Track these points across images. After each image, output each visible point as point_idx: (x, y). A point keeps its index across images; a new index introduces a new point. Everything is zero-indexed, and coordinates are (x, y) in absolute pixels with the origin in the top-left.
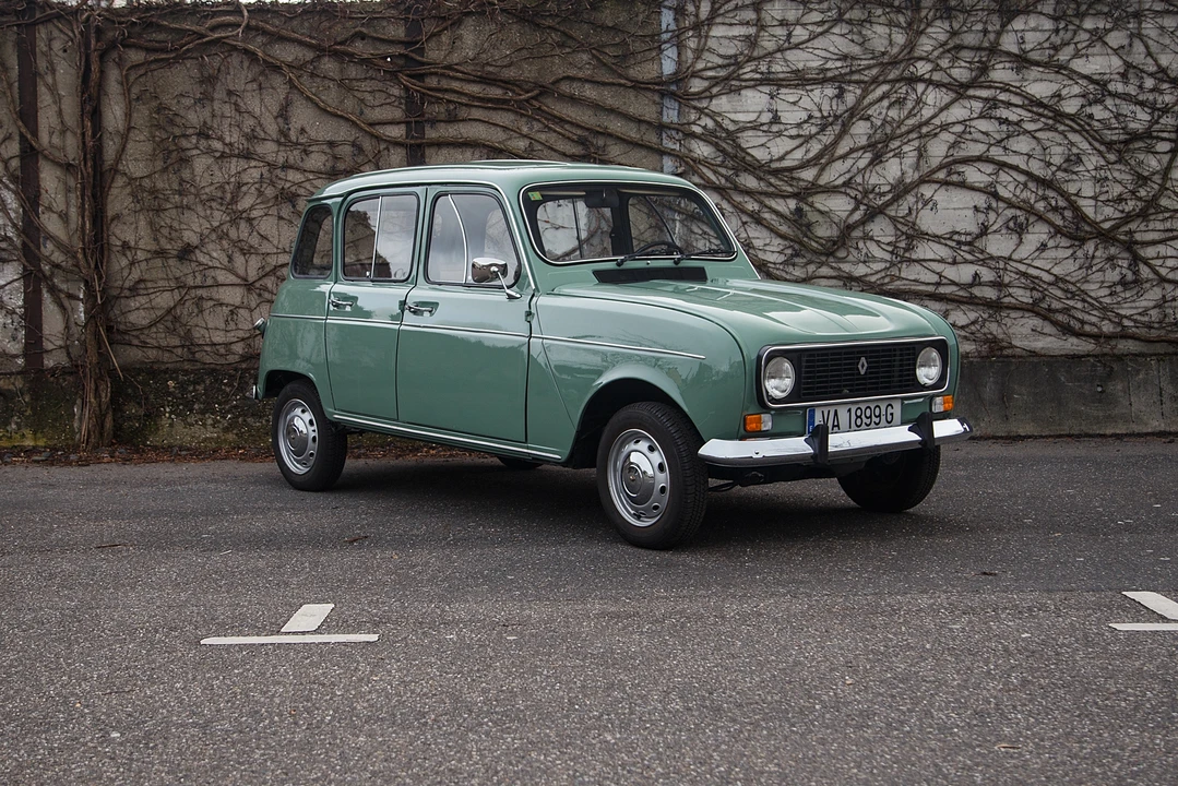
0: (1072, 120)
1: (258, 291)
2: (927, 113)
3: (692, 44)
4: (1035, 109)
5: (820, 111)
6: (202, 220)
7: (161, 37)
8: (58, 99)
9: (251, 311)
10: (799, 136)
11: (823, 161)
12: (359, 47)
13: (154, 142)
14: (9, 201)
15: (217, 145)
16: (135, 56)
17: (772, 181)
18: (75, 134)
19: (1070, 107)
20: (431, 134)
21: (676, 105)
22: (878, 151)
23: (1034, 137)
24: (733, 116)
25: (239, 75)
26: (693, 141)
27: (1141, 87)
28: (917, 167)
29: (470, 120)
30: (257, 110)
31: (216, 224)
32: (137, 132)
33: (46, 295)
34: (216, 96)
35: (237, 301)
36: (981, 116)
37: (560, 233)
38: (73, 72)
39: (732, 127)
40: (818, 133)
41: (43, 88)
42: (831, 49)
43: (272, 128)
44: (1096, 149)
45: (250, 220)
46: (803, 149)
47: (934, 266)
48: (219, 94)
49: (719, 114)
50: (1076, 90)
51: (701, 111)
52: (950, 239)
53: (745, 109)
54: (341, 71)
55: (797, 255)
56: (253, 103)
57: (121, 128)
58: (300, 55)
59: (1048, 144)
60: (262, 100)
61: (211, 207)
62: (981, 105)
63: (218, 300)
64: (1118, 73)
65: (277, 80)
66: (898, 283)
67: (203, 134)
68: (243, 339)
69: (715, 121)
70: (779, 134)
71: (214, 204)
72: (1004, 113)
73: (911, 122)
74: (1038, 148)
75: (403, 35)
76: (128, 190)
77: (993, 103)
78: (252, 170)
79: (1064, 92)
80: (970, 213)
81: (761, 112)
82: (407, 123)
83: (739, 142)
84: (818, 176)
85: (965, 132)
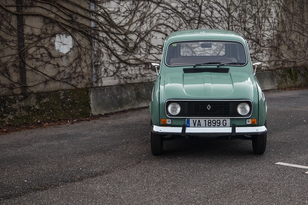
0: (180, 14)
2: (152, 10)
4: (173, 10)
5: (129, 9)
10: (124, 16)
11: (130, 24)
17: (119, 29)
19: (180, 10)
20: (26, 11)
21: (94, 5)
22: (142, 21)
23: (173, 18)
24: (109, 9)
26: (99, 17)
27: (192, 5)
28: (150, 26)
29: (37, 6)
36: (163, 12)
37: (65, 46)
39: (109, 13)
40: (128, 15)
44: (184, 22)
46: (125, 20)
47: (155, 55)
49: (105, 8)
50: (180, 5)
51: (100, 7)
52: (158, 47)
53: (111, 7)
55: (126, 52)
59: (176, 20)
62: (162, 9)
64: (188, 1)
66: (147, 60)
69: (104, 10)
70: (119, 15)
72: (167, 11)
73: (148, 13)
74: (174, 21)
77: (167, 9)
79: (178, 6)
80: (161, 39)
81: (115, 8)
82: (17, 6)
83: (110, 17)
84: (129, 28)
85: (160, 16)
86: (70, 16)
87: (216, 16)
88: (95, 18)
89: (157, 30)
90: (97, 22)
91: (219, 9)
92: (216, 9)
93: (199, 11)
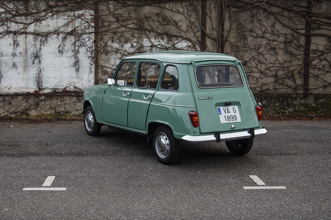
1: (264, 74)
6: (249, 54)
7: (240, 4)
8: (211, 21)
9: (262, 79)
12: (294, 8)
13: (237, 33)
14: (198, 48)
15: (254, 34)
16: (234, 10)
18: (216, 31)
20: (313, 32)
25: (261, 15)
29: (323, 29)
30: (266, 25)
31: (253, 56)
32: (233, 30)
33: (206, 74)
34: (255, 21)
35: (258, 76)
38: (216, 13)
41: (208, 18)
43: (269, 30)
45: (262, 54)
48: (256, 20)
54: (289, 14)
56: (265, 23)
57: (229, 29)
58: (278, 10)
60: (267, 22)
61: (252, 51)
63: (253, 76)
65: (272, 17)
67: (251, 31)
68: (259, 87)
71: (253, 50)
75: (306, 5)
76: (230, 46)
78: (264, 41)
82: (306, 29)
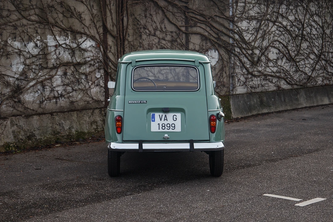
0: (289, 31)
2: (270, 28)
3: (235, 7)
4: (284, 28)
5: (255, 27)
8: (111, 14)
10: (251, 34)
11: (255, 40)
12: (177, 3)
13: (133, 29)
15: (147, 31)
16: (130, 1)
17: (248, 45)
18: (116, 26)
19: (289, 27)
20: (190, 30)
21: (232, 24)
22: (263, 38)
23: (284, 35)
24: (242, 28)
26: (235, 34)
27: (298, 24)
28: (268, 42)
29: (198, 26)
30: (156, 21)
32: (130, 26)
34: (147, 15)
36: (277, 30)
39: (242, 31)
40: (254, 33)
41: (108, 10)
42: (256, 11)
43: (159, 27)
44: (292, 38)
46: (252, 37)
47: (271, 68)
49: (240, 27)
50: (289, 24)
51: (236, 26)
52: (273, 61)
53: (243, 26)
54: (173, 9)
55: (252, 65)
56: (155, 18)
57: (127, 25)
58: (165, 4)
59: (286, 37)
60: (157, 17)
62: (277, 27)
64: (294, 20)
65: (160, 12)
66: (265, 72)
67: (145, 28)
69: (239, 29)
70: (248, 33)
72: (280, 29)
73: (267, 31)
74: (284, 38)
76: (128, 45)
77: (280, 27)
78: (155, 40)
80: (276, 54)
81: (246, 27)
82: (185, 27)
83: (243, 35)
84: (254, 44)
85: (275, 34)
86: (217, 34)
87: (314, 33)
88: (232, 36)
89: (273, 45)
90: (234, 39)
91: (316, 26)
92: (314, 27)
93: (302, 29)
